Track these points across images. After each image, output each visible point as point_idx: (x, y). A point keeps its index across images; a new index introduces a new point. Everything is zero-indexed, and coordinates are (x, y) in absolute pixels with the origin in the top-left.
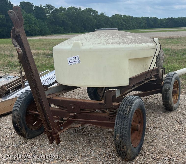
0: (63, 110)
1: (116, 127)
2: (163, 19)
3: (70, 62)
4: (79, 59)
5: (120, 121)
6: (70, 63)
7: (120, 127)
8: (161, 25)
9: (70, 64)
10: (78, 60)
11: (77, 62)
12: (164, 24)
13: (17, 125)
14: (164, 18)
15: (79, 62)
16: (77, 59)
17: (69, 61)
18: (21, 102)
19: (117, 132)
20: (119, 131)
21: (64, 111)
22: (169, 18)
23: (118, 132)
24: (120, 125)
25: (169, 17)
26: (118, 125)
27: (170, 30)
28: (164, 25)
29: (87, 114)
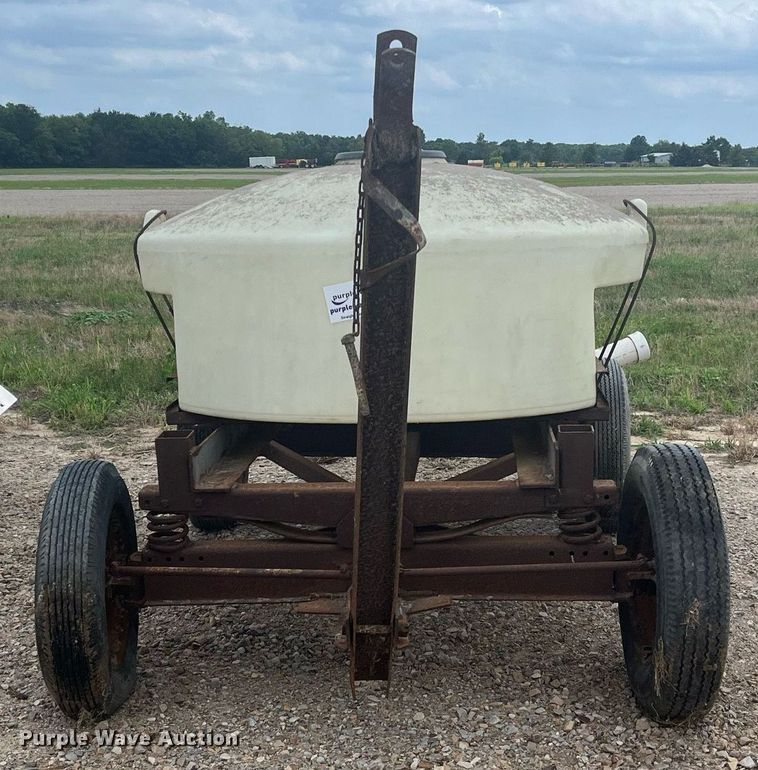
1: (683, 572)
2: (64, 119)
3: (343, 306)
5: (699, 546)
6: (344, 309)
7: (701, 569)
8: (59, 150)
9: (341, 313)
12: (76, 145)
13: (81, 643)
14: (71, 113)
17: (337, 301)
18: (87, 522)
19: (690, 593)
20: (701, 587)
22: (98, 117)
23: (694, 592)
24: (702, 560)
25: (103, 111)
26: (690, 565)
27: (122, 181)
28: (79, 153)
29: (447, 546)
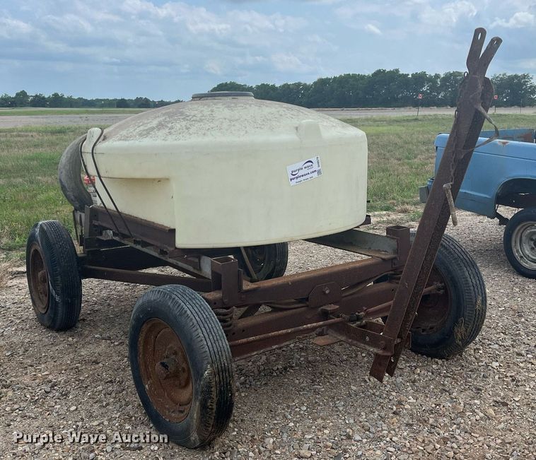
0: (291, 312)
3: (297, 176)
4: (319, 166)
6: (297, 178)
9: (295, 180)
10: (317, 169)
11: (315, 175)
15: (319, 172)
16: (315, 167)
17: (294, 173)
21: (294, 310)
